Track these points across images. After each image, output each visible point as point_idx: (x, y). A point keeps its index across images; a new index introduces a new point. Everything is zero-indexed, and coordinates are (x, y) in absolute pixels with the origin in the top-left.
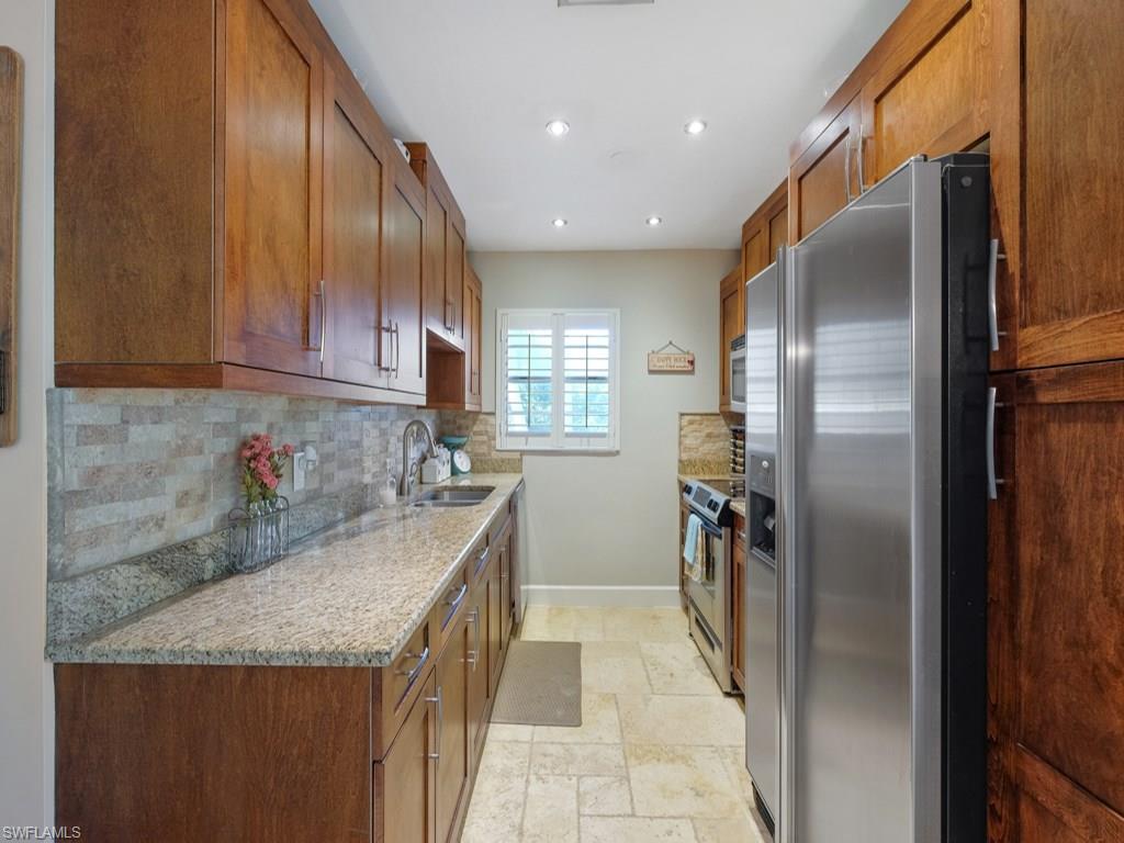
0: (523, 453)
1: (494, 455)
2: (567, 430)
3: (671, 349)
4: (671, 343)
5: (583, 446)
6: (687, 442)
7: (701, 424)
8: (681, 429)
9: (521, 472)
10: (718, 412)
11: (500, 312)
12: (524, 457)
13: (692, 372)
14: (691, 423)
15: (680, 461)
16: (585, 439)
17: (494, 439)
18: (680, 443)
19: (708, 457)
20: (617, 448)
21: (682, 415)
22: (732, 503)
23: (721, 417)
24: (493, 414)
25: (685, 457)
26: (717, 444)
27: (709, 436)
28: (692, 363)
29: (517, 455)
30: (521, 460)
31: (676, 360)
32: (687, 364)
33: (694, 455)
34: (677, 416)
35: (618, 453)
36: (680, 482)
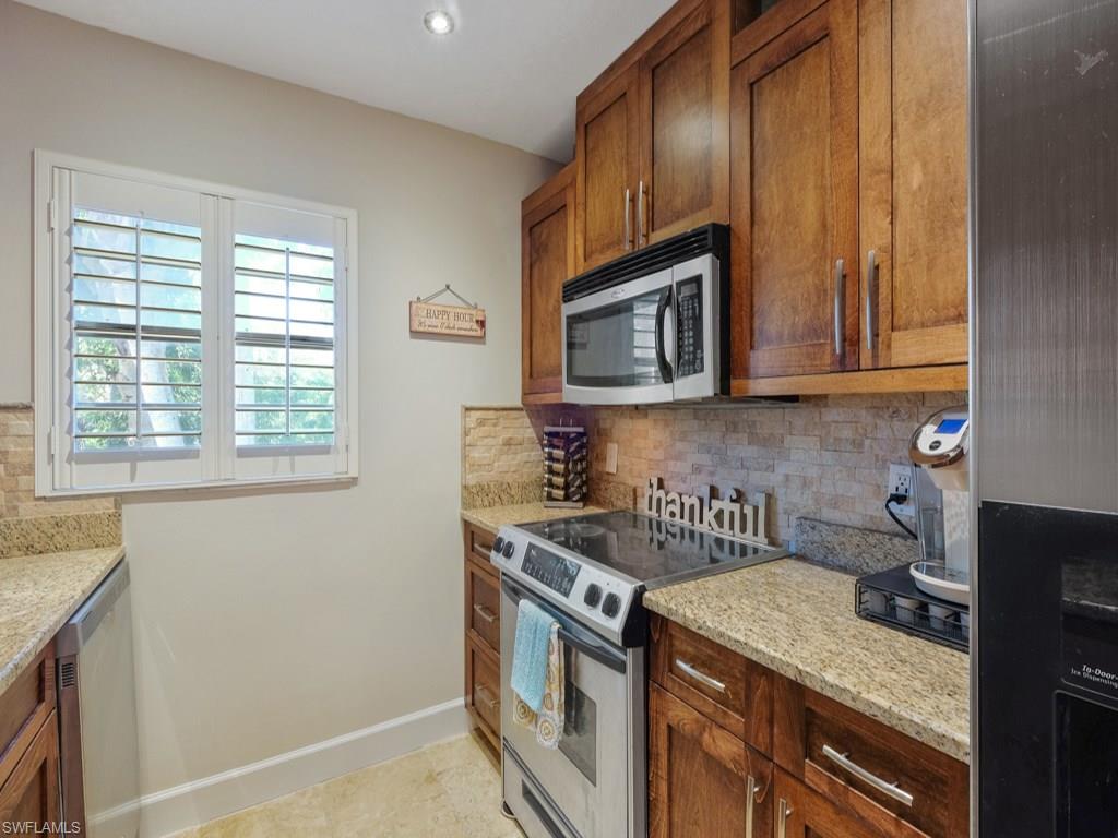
0: (121, 498)
1: (28, 510)
2: (241, 441)
3: (447, 298)
4: (448, 287)
5: (282, 471)
6: (476, 454)
7: (495, 425)
8: (466, 434)
9: (116, 541)
10: (519, 404)
11: (45, 159)
12: (127, 509)
13: (481, 339)
14: (482, 423)
15: (465, 487)
16: (284, 460)
17: (30, 469)
18: (465, 457)
19: (508, 479)
20: (353, 473)
21: (467, 409)
22: (647, 595)
23: (524, 413)
24: (28, 408)
25: (472, 480)
26: (519, 457)
27: (508, 443)
28: (482, 324)
29: (106, 506)
30: (116, 517)
31: (457, 317)
32: (475, 326)
33: (485, 477)
34: (458, 411)
35: (354, 481)
36: (467, 524)
